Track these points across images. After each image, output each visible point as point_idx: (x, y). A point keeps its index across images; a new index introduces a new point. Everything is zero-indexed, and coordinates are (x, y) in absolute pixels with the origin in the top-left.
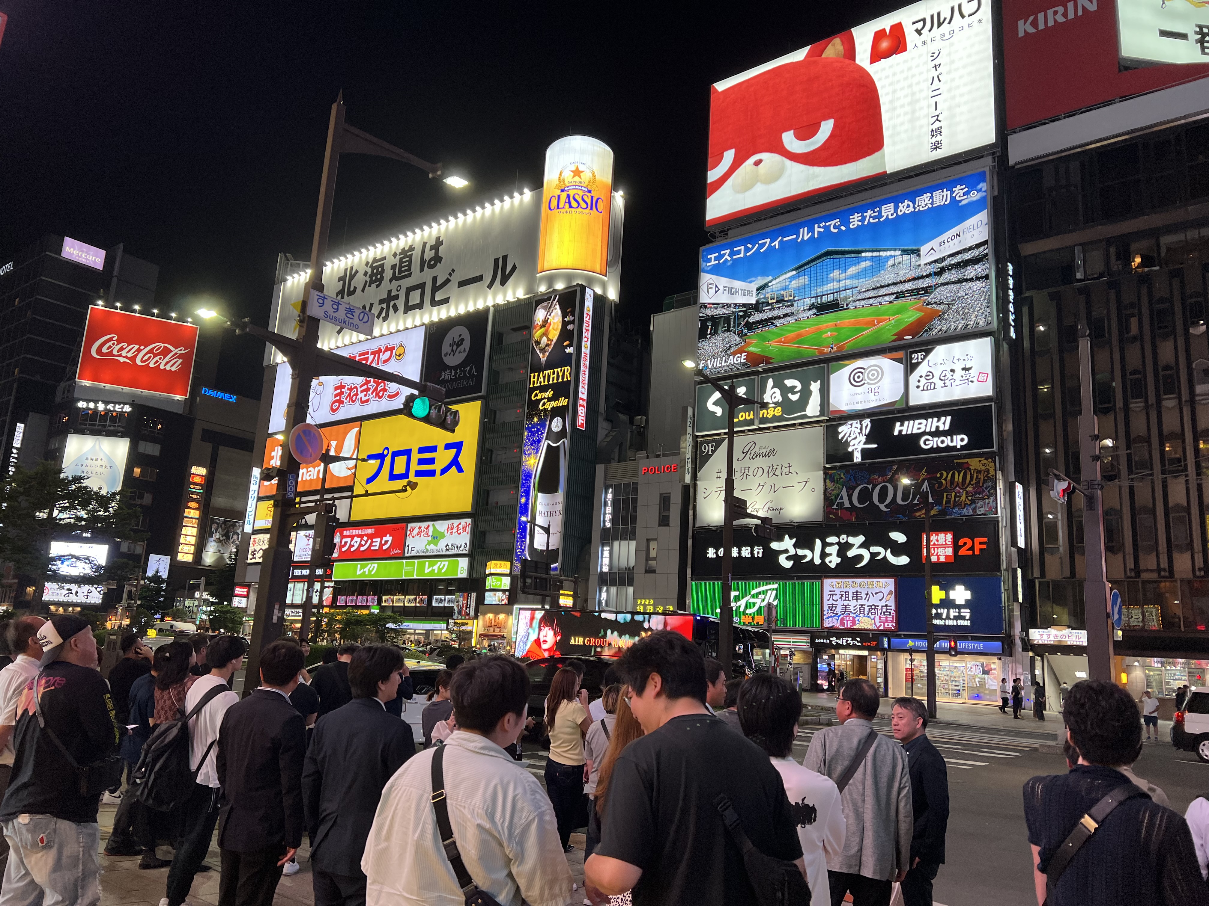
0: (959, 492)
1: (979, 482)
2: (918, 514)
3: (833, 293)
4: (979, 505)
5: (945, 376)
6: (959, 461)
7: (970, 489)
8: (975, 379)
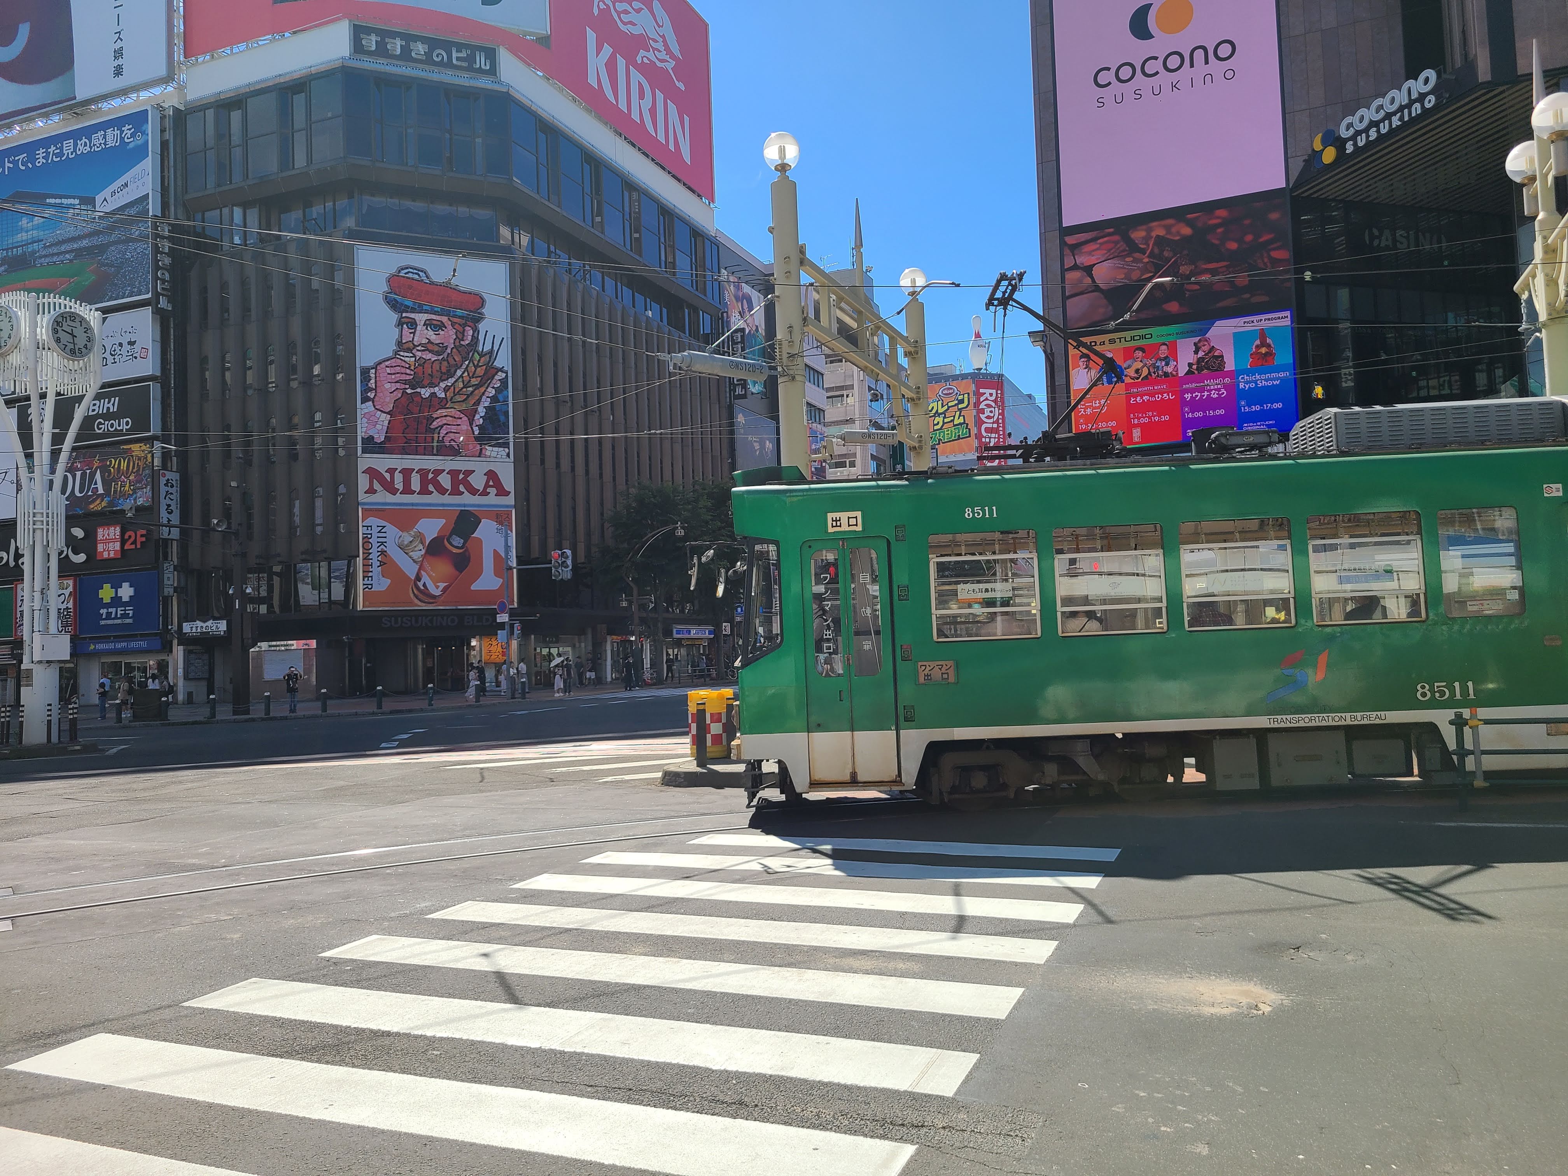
0: (124, 482)
1: (139, 470)
2: (92, 506)
3: (22, 246)
4: (138, 495)
5: (114, 351)
6: (125, 447)
7: (132, 478)
8: (137, 355)
